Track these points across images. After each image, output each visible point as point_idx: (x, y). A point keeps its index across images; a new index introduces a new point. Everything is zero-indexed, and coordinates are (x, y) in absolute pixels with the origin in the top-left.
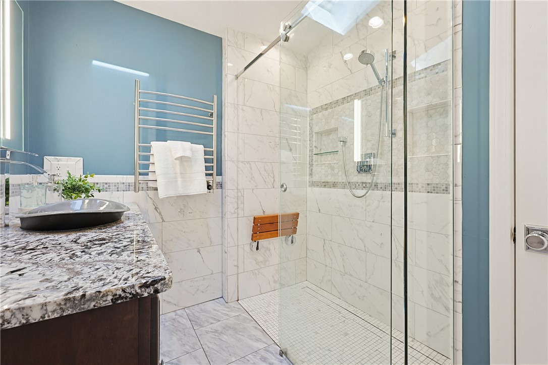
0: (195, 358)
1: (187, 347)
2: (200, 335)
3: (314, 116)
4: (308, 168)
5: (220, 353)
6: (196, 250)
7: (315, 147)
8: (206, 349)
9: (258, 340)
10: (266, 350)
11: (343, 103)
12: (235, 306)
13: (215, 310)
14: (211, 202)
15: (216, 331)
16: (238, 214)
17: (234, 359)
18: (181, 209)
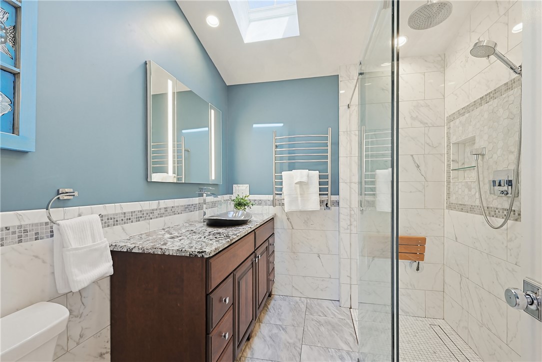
0: (296, 331)
1: (295, 323)
2: (307, 319)
3: (452, 123)
4: (445, 187)
5: (313, 337)
6: (317, 255)
7: (453, 161)
8: (306, 329)
9: (347, 343)
10: (348, 353)
11: (481, 104)
12: (345, 312)
13: (328, 308)
14: (329, 218)
15: (319, 322)
16: (351, 230)
17: (319, 345)
18: (305, 221)
